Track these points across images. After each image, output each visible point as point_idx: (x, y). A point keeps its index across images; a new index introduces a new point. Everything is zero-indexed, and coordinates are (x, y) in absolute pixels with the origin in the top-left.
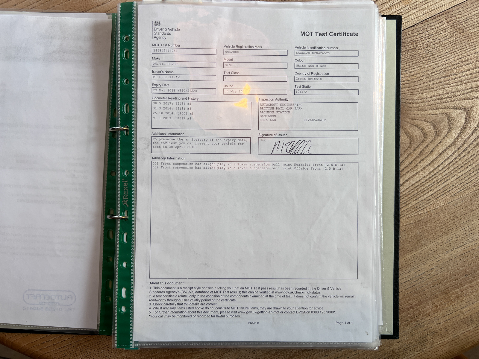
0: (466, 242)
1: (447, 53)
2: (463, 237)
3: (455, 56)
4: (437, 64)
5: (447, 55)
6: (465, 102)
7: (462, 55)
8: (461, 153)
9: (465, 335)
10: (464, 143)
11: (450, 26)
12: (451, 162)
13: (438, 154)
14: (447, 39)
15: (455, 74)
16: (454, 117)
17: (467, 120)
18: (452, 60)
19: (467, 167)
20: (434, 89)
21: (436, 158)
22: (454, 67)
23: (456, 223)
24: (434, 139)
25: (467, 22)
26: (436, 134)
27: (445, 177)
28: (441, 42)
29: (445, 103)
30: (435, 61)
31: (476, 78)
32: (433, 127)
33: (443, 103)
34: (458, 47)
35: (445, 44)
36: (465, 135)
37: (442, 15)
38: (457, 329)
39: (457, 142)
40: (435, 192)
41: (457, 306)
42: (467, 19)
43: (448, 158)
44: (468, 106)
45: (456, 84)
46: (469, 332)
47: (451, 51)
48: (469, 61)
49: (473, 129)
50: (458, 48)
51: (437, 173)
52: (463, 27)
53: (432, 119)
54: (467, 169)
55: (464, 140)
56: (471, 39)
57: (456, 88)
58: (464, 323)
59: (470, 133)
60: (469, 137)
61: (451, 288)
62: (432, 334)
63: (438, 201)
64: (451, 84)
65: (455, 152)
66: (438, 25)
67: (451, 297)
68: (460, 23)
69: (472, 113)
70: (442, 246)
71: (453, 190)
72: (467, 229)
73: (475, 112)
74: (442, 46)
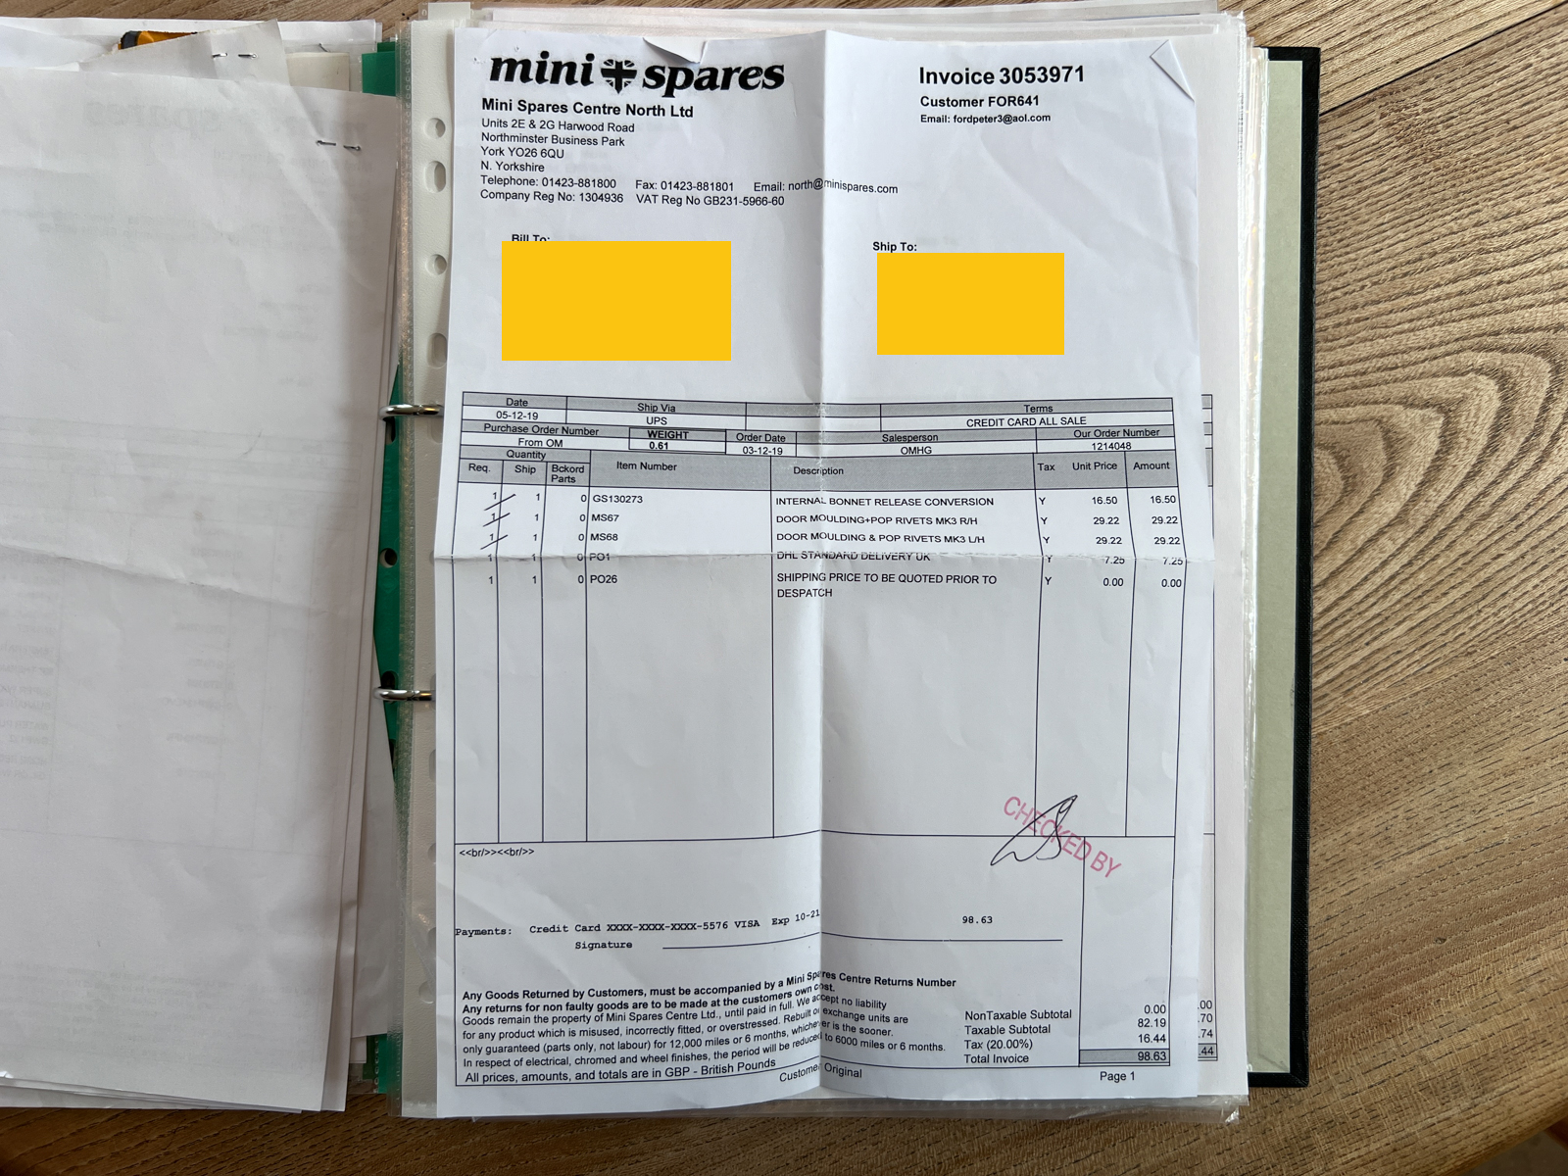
0: (1438, 832)
1: (1383, 227)
2: (1428, 816)
3: (1409, 233)
4: (1351, 260)
5: (1384, 231)
6: (1441, 385)
7: (1433, 231)
8: (1426, 546)
9: (1436, 1133)
10: (1436, 516)
11: (1397, 138)
12: (1392, 578)
13: (1352, 550)
14: (1385, 180)
15: (1409, 294)
16: (1405, 430)
17: (1445, 441)
18: (1400, 247)
19: (1445, 594)
20: (1342, 341)
21: (1347, 562)
22: (1406, 269)
23: (1406, 772)
24: (1339, 503)
25: (1452, 125)
26: (1346, 485)
27: (1374, 622)
28: (1366, 188)
29: (1375, 385)
30: (1343, 250)
31: (1478, 305)
32: (1338, 463)
33: (1369, 386)
34: (1420, 205)
35: (1379, 195)
36: (1439, 491)
37: (1369, 102)
38: (1408, 1114)
39: (1412, 512)
40: (1342, 673)
41: (1408, 1039)
42: (1451, 115)
43: (1384, 563)
44: (1451, 396)
45: (1413, 325)
46: (1448, 1122)
47: (1397, 218)
48: (1455, 253)
49: (1463, 470)
50: (1420, 208)
51: (1347, 610)
52: (1437, 140)
53: (1335, 437)
54: (1444, 599)
55: (1436, 505)
56: (1464, 179)
57: (1412, 340)
58: (1431, 1093)
59: (1455, 484)
60: (1452, 497)
61: (1389, 979)
62: (1329, 1129)
63: (1349, 701)
64: (1394, 326)
65: (1406, 542)
66: (1357, 135)
67: (1390, 1009)
68: (1429, 127)
69: (1464, 418)
70: (1360, 847)
71: (1400, 665)
72: (1441, 791)
73: (1472, 415)
74: (1369, 201)
